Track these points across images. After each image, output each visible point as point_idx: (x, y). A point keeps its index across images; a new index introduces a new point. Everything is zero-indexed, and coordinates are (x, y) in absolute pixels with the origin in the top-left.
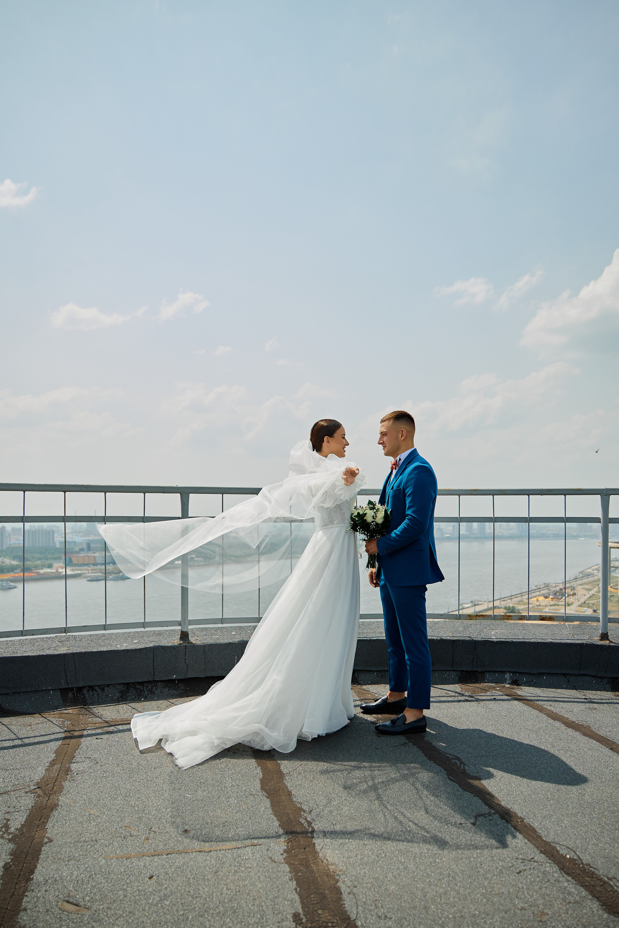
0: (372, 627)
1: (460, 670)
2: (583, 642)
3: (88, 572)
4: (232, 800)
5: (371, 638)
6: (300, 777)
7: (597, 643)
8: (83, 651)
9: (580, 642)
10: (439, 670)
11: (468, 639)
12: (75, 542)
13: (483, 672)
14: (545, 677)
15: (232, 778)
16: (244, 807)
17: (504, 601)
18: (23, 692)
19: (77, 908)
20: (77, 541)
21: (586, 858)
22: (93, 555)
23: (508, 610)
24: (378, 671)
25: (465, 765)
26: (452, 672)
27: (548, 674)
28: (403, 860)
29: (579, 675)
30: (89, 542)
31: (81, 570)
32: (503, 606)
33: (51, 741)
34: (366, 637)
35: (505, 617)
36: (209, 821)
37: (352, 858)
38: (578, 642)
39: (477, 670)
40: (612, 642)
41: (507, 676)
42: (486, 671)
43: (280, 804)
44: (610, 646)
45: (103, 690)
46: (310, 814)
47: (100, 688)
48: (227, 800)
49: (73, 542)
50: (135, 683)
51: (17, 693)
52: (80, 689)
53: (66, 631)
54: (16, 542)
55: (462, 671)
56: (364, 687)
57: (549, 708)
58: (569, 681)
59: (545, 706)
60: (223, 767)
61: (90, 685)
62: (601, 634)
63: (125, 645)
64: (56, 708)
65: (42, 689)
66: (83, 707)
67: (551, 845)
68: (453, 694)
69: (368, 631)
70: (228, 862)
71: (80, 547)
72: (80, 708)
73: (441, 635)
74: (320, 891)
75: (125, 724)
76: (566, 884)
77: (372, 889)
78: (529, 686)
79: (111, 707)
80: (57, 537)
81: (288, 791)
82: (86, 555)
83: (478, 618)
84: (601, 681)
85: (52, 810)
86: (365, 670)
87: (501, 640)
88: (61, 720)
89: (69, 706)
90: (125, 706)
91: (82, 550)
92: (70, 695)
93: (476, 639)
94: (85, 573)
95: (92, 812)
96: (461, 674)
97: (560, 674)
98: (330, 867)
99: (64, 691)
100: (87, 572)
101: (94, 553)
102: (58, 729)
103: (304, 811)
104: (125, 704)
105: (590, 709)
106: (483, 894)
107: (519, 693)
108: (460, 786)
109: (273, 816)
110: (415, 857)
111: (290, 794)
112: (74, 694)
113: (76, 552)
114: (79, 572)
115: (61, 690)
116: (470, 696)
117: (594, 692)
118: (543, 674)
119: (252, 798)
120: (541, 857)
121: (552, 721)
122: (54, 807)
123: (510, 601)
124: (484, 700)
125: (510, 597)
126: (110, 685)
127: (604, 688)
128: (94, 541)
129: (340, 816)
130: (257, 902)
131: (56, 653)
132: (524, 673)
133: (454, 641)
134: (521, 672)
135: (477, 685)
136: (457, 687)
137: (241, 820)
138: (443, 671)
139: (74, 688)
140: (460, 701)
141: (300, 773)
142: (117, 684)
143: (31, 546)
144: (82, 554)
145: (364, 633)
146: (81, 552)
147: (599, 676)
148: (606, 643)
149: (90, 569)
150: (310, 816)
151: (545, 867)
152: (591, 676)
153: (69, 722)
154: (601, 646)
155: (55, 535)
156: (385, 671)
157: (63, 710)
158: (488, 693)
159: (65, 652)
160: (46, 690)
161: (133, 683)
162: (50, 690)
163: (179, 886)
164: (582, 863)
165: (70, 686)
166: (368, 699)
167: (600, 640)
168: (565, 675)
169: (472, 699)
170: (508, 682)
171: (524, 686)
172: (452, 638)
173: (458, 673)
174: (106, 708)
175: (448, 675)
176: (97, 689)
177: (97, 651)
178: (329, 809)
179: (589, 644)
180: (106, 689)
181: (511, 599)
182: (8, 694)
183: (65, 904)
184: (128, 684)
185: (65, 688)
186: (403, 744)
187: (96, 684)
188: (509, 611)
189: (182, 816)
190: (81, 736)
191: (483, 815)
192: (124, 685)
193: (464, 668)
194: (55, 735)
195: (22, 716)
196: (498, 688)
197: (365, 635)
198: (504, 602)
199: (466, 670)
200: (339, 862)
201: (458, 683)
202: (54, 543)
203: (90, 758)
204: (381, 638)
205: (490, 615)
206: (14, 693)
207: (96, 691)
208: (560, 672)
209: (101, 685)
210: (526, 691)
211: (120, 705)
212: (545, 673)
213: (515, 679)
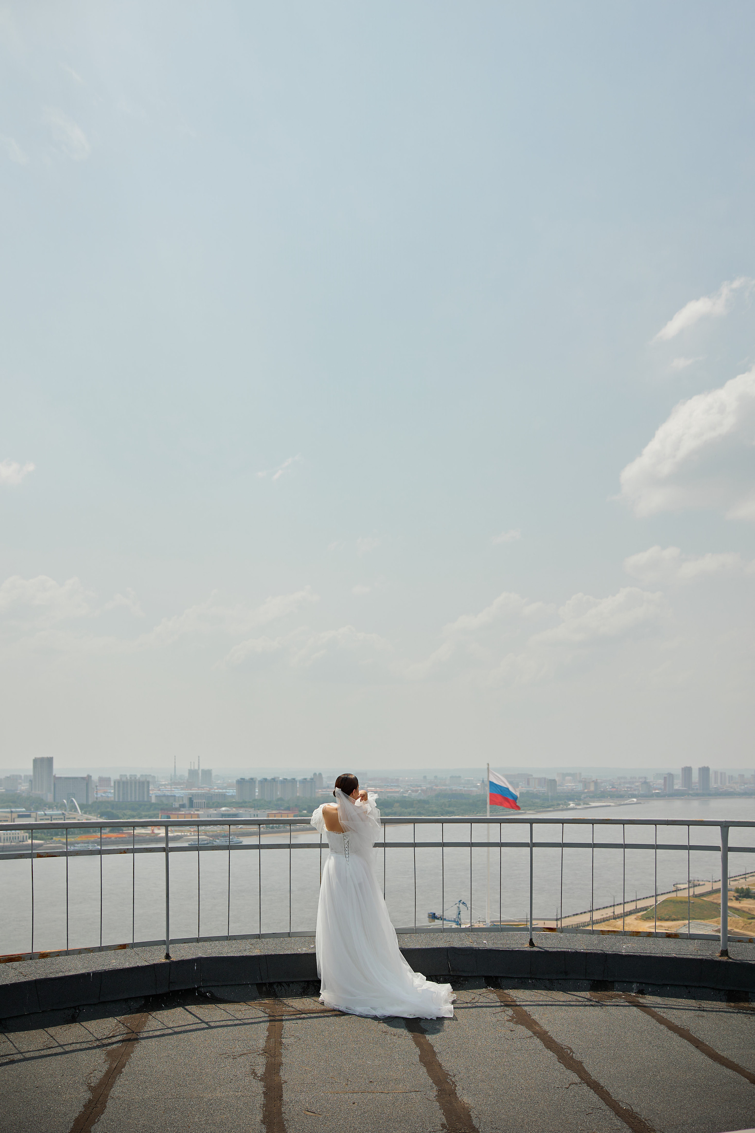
0: (515, 938)
1: (593, 980)
2: (703, 958)
3: (191, 834)
4: (400, 1067)
5: (513, 949)
6: (448, 1055)
7: (717, 959)
8: (273, 953)
9: (701, 957)
10: (573, 979)
11: (600, 952)
12: (175, 796)
13: (613, 982)
14: (668, 988)
15: (398, 1053)
16: (408, 1071)
17: (735, 880)
18: (229, 985)
19: (314, 1114)
20: (177, 795)
21: (636, 1109)
22: (196, 813)
23: (740, 893)
24: (518, 978)
25: (574, 1053)
26: (585, 981)
27: (672, 985)
28: (513, 1104)
29: (699, 987)
30: (191, 796)
31: (182, 831)
32: (734, 888)
33: (260, 1022)
34: (508, 948)
35: (634, 933)
36: (385, 1077)
37: (480, 1101)
38: (699, 957)
39: (607, 979)
40: (730, 958)
41: (634, 986)
42: (616, 981)
43: (434, 1070)
44: (727, 962)
45: (289, 985)
46: (454, 1077)
47: (287, 984)
48: (397, 1067)
49: (172, 796)
50: (313, 981)
51: (225, 985)
52: (271, 984)
53: (260, 937)
54: (104, 795)
55: (594, 980)
56: (506, 991)
57: (662, 1014)
58: (689, 992)
59: (659, 1013)
60: (391, 1046)
61: (279, 981)
62: (721, 951)
63: (304, 949)
64: (255, 999)
65: (243, 983)
66: (275, 999)
67: (616, 1102)
68: (582, 999)
69: (511, 942)
70: (401, 1099)
71: (181, 803)
72: (273, 999)
73: (576, 947)
74: (458, 1115)
75: (312, 1013)
76: (615, 1121)
77: (491, 1116)
78: (653, 995)
79: (297, 1000)
80: (153, 790)
81: (439, 1063)
82: (187, 812)
83: (610, 933)
84: (719, 993)
85: (280, 1066)
86: (507, 977)
87: (630, 954)
88: (262, 1008)
89: (264, 998)
90: (308, 999)
91: (183, 806)
92: (264, 989)
93: (607, 952)
94: (187, 836)
95: (306, 1068)
96: (593, 982)
97: (682, 985)
98: (465, 1105)
99: (260, 986)
100: (188, 834)
101: (198, 810)
102: (263, 1014)
103: (450, 1076)
104: (308, 997)
105: (698, 1016)
106: (560, 1123)
107: (641, 1000)
108: (565, 1066)
109: (428, 1077)
110: (521, 1103)
111: (440, 1065)
112: (267, 988)
113: (176, 809)
114: (179, 834)
115: (257, 984)
116: (596, 1002)
117: (710, 1002)
118: (668, 985)
119: (414, 1066)
120: (605, 1107)
121: (658, 1024)
122: (281, 1064)
123: (743, 880)
124: (607, 1006)
125: (744, 876)
126: (294, 982)
127: (721, 999)
128: (198, 796)
129: (475, 1080)
130: (420, 1118)
131: (251, 954)
132: (649, 984)
133: (587, 953)
134: (647, 983)
135: (606, 993)
136: (587, 994)
137: (407, 1078)
138: (577, 979)
139: (266, 983)
140: (586, 1006)
141: (448, 1053)
142: (299, 981)
143: (121, 800)
144: (182, 811)
145: (507, 944)
146: (182, 809)
147: (717, 988)
148: (724, 959)
149: (192, 830)
150: (454, 1078)
151: (606, 1113)
152: (710, 988)
153: (269, 1010)
154: (720, 962)
155: (151, 787)
156: (524, 978)
157: (261, 1000)
158: (614, 1000)
159: (259, 954)
160: (246, 984)
161: (311, 981)
162: (249, 984)
163: (371, 1108)
164: (632, 1112)
165: (263, 982)
166: (507, 1001)
167: (720, 956)
168: (686, 986)
169: (599, 1004)
170: (635, 991)
171: (649, 995)
172: (585, 951)
173: (590, 982)
174: (293, 1000)
175: (581, 984)
176: (284, 984)
177: (284, 954)
178: (467, 1075)
179: (708, 960)
180: (291, 985)
181: (745, 878)
182: (218, 986)
183: (306, 1112)
184: (308, 982)
185: (260, 983)
186: (529, 1037)
187: (283, 980)
188: (742, 895)
189: (367, 1074)
190: (282, 1020)
191: (576, 1084)
192: (305, 982)
193: (596, 978)
194: (262, 1018)
195: (232, 1004)
196: (623, 997)
197: (508, 946)
198: (736, 883)
199: (598, 979)
200: (471, 1103)
201: (589, 991)
202: (149, 797)
203: (293, 1035)
204: (521, 949)
205: (621, 931)
206: (223, 985)
207: (284, 986)
208: (682, 984)
209: (287, 982)
210: (648, 1000)
211: (304, 999)
212: (669, 984)
213: (641, 988)
